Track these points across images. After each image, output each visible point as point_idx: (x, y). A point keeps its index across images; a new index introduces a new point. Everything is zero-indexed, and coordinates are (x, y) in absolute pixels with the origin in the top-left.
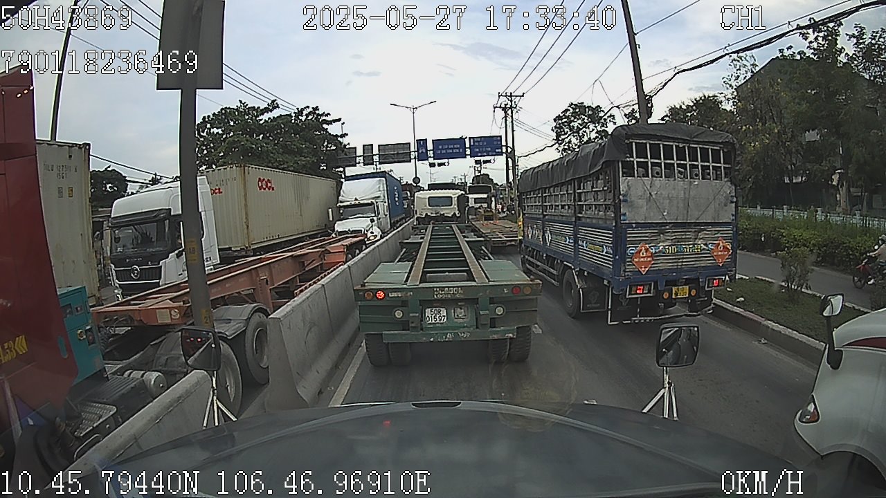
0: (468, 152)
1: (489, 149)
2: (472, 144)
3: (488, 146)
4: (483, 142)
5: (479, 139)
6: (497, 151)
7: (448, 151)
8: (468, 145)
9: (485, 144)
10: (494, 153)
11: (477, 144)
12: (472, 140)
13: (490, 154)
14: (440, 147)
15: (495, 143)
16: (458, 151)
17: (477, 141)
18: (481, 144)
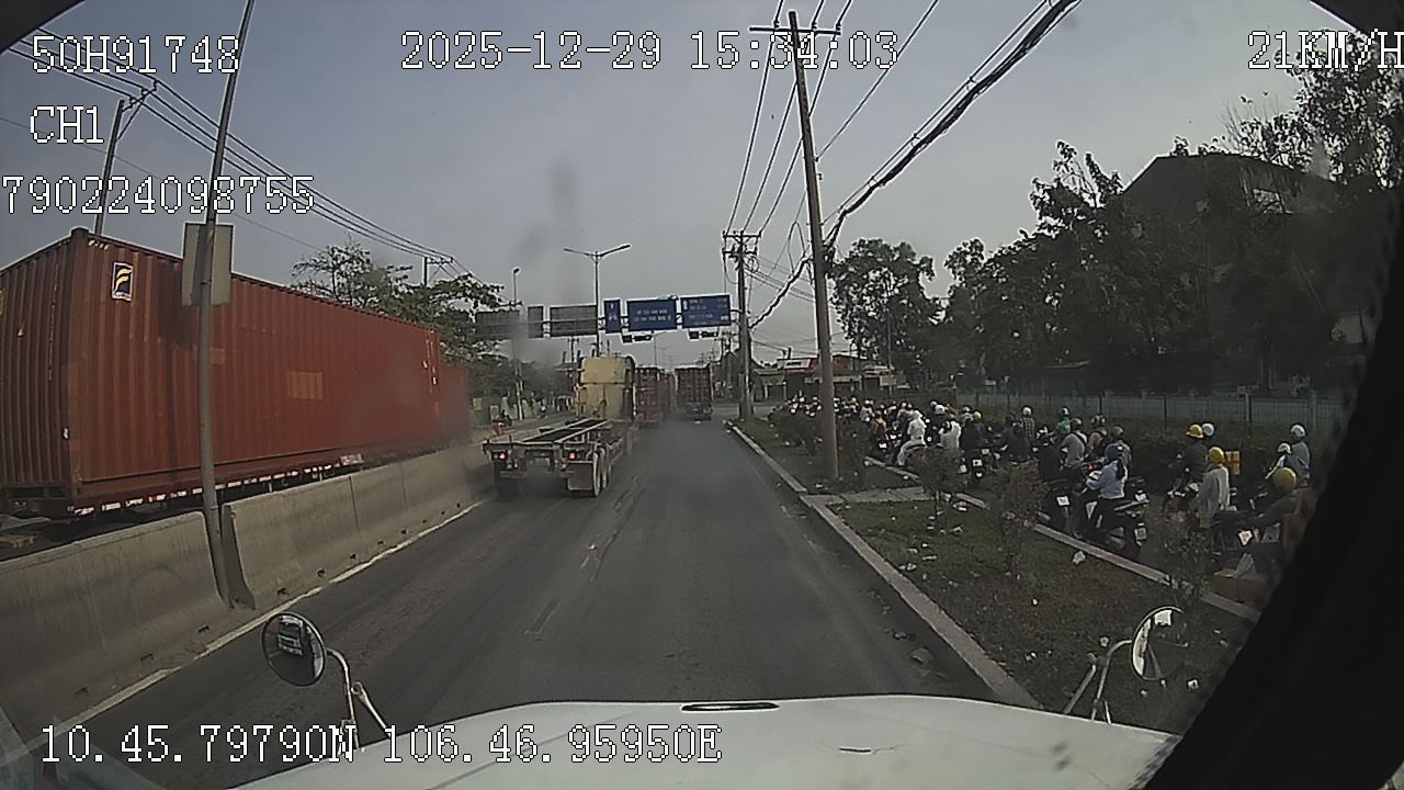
0: (679, 321)
1: (711, 316)
2: (685, 308)
3: (710, 310)
4: (701, 305)
5: (696, 301)
6: (722, 318)
7: (650, 319)
8: (679, 310)
9: (705, 308)
10: (718, 323)
11: (692, 308)
12: (685, 303)
13: (713, 322)
14: (639, 312)
15: (719, 306)
16: (664, 318)
17: (694, 304)
18: (698, 308)
